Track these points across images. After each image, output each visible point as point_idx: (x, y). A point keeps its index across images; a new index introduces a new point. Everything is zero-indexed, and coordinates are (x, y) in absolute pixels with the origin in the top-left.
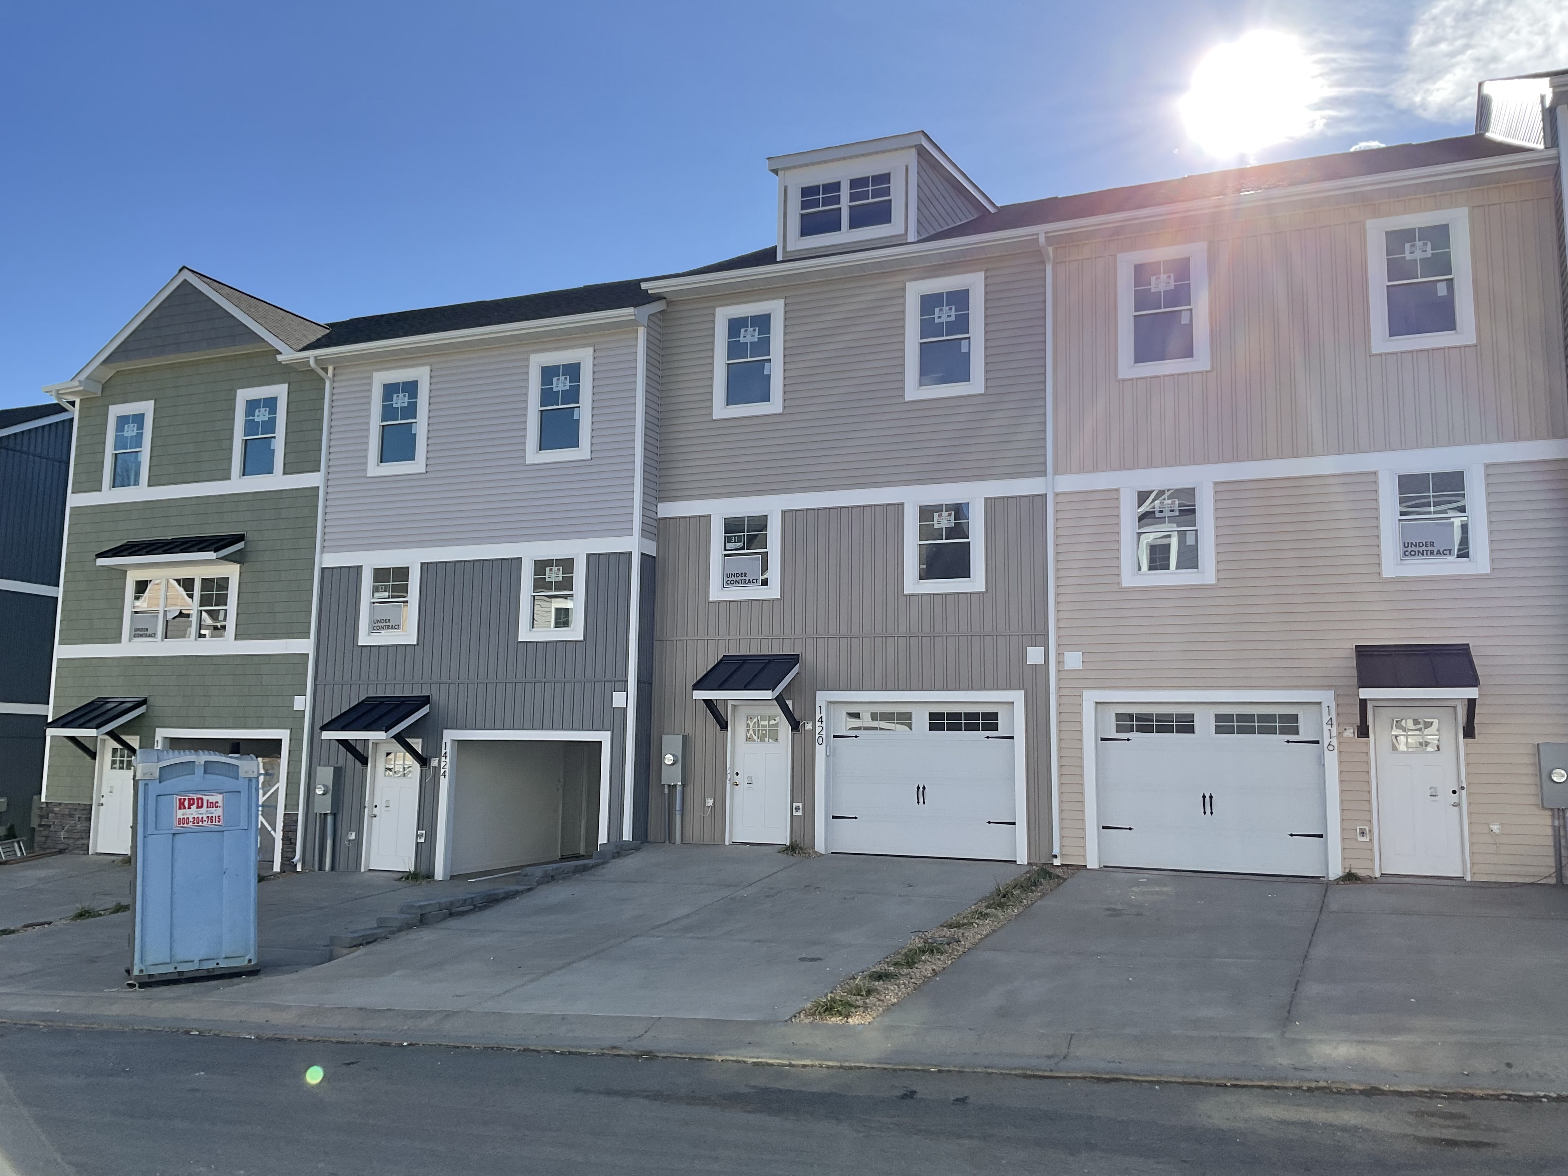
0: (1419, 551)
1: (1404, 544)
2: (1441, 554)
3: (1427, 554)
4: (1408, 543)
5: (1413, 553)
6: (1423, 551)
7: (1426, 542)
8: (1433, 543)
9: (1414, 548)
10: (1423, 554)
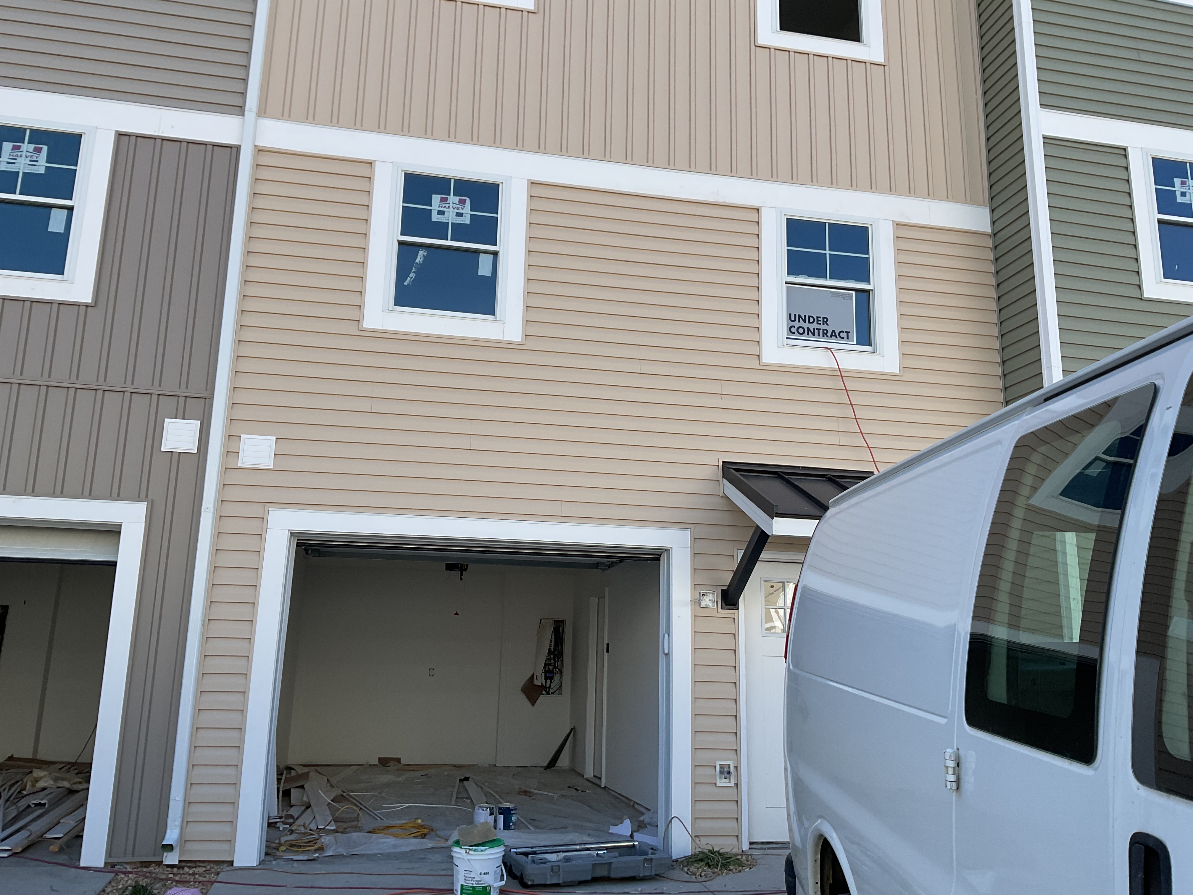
0: (808, 329)
1: (790, 315)
2: (837, 337)
3: (819, 335)
4: (795, 315)
5: (801, 331)
6: (814, 329)
7: (818, 318)
8: (827, 320)
9: (802, 324)
10: (813, 334)
